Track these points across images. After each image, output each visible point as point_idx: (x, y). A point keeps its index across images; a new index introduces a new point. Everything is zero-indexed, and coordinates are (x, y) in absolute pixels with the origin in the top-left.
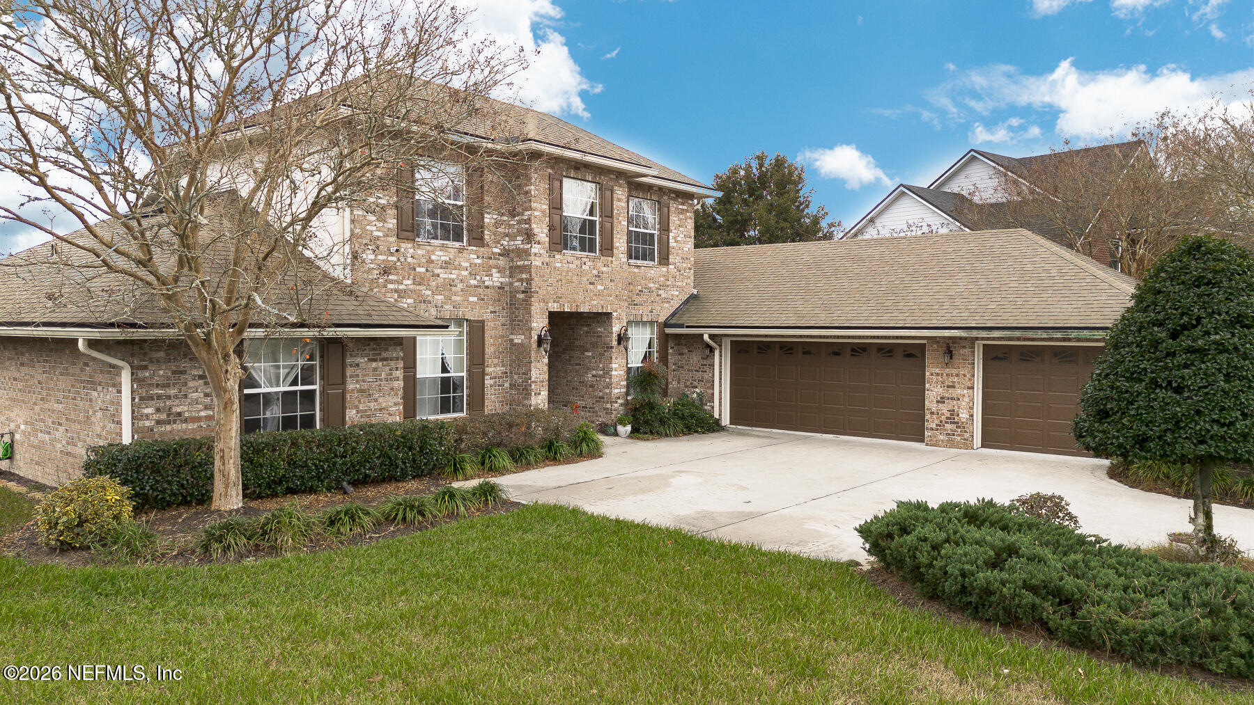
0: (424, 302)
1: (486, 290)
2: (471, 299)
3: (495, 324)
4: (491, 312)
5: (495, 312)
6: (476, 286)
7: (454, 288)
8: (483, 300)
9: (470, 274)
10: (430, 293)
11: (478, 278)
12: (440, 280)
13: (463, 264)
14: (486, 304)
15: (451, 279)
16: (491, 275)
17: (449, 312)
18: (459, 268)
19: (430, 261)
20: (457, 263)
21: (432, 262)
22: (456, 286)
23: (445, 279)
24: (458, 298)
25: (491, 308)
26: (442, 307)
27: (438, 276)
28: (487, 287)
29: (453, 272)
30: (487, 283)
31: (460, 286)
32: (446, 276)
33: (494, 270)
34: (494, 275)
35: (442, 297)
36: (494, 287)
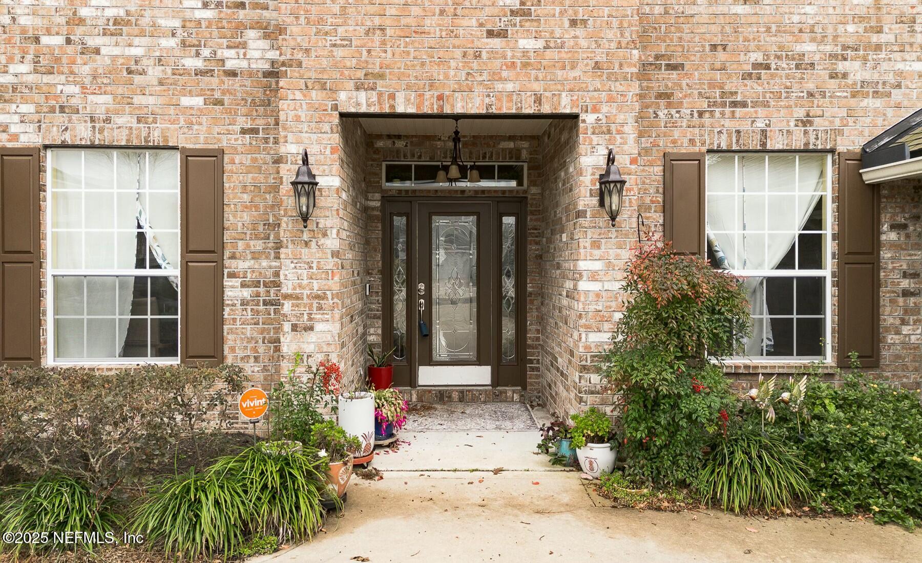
0: (62, 109)
1: (229, 82)
2: (186, 101)
3: (254, 160)
4: (244, 131)
5: (254, 131)
6: (199, 73)
7: (137, 79)
8: (219, 102)
9: (184, 44)
10: (76, 89)
11: (206, 52)
12: (102, 62)
13: (162, 22)
14: (228, 112)
15: (128, 58)
16: (244, 45)
17: (125, 132)
18: (155, 31)
19: (76, 21)
20: (145, 21)
21: (82, 21)
22: (143, 73)
23: (114, 58)
24: (151, 100)
25: (243, 122)
26: (108, 120)
27: (97, 51)
28: (233, 74)
29: (137, 41)
30: (229, 65)
31: (155, 73)
32: (116, 51)
33: (251, 34)
34: (251, 44)
35: (108, 98)
36: (251, 74)
